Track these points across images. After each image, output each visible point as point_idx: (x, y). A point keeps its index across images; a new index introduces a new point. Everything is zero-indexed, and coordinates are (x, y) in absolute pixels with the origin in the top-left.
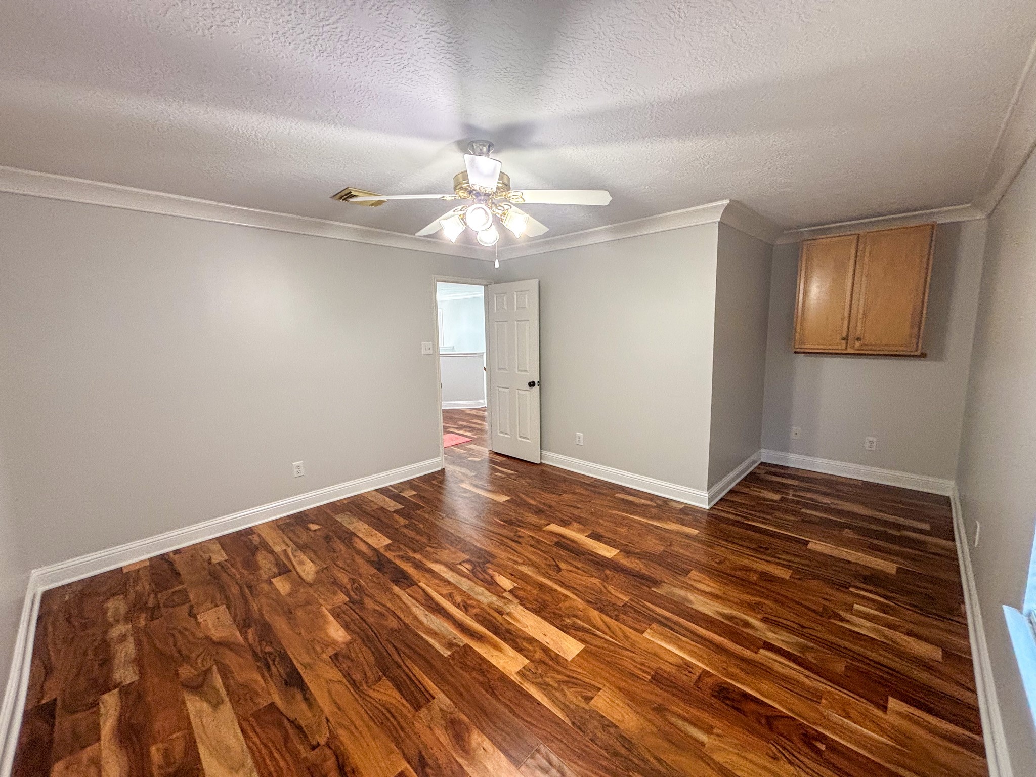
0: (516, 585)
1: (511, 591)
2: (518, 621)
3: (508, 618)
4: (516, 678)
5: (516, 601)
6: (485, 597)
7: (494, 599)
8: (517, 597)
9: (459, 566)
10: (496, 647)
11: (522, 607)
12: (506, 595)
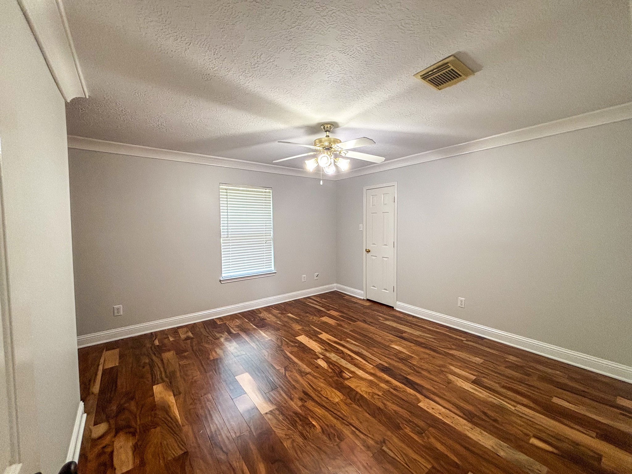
0: (316, 361)
1: (319, 358)
2: (319, 346)
3: (323, 347)
4: (323, 333)
5: (317, 353)
6: (333, 357)
7: (328, 354)
8: (316, 355)
9: (351, 375)
10: (329, 340)
11: (315, 351)
12: (322, 357)
